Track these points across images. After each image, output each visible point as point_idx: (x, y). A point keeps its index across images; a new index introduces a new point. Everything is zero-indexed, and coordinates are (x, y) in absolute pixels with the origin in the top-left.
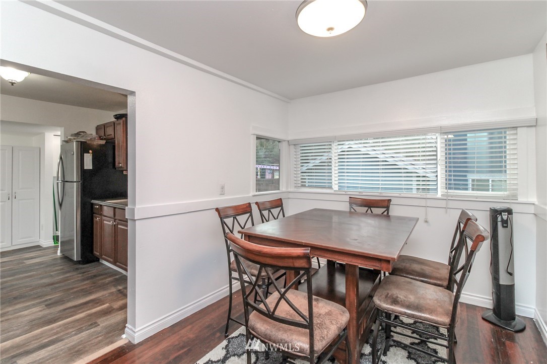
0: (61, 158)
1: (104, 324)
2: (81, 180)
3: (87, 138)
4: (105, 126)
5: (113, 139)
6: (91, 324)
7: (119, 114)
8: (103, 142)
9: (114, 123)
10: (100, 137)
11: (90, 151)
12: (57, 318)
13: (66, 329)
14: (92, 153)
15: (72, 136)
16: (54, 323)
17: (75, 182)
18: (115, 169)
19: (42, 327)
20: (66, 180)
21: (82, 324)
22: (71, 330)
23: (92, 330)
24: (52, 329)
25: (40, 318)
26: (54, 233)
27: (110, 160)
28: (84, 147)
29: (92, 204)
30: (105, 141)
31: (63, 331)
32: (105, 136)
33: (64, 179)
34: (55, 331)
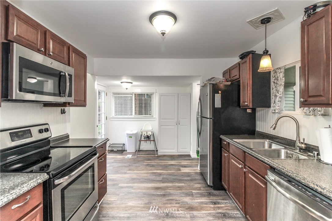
0: (200, 99)
2: (213, 117)
3: (217, 81)
4: (230, 70)
5: (238, 79)
7: (245, 53)
8: (229, 83)
9: (239, 64)
10: (226, 80)
11: (220, 92)
14: (221, 93)
15: (207, 81)
17: (209, 118)
18: (240, 107)
20: (203, 116)
26: (197, 149)
27: (235, 99)
28: (215, 89)
29: (221, 139)
30: (230, 83)
32: (230, 78)
33: (202, 115)
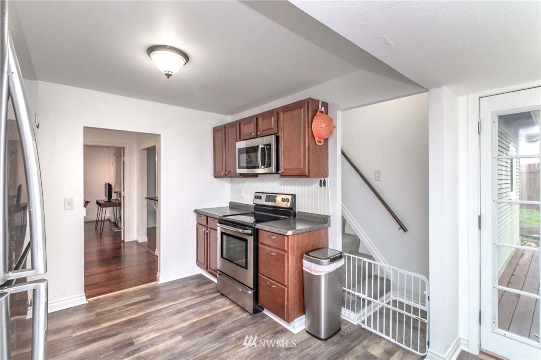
1: (92, 314)
6: (101, 315)
12: (126, 325)
13: (120, 314)
16: (128, 320)
19: (137, 317)
21: (108, 316)
22: (117, 312)
23: (103, 310)
24: (130, 315)
25: (139, 326)
31: (122, 312)
34: (128, 313)
